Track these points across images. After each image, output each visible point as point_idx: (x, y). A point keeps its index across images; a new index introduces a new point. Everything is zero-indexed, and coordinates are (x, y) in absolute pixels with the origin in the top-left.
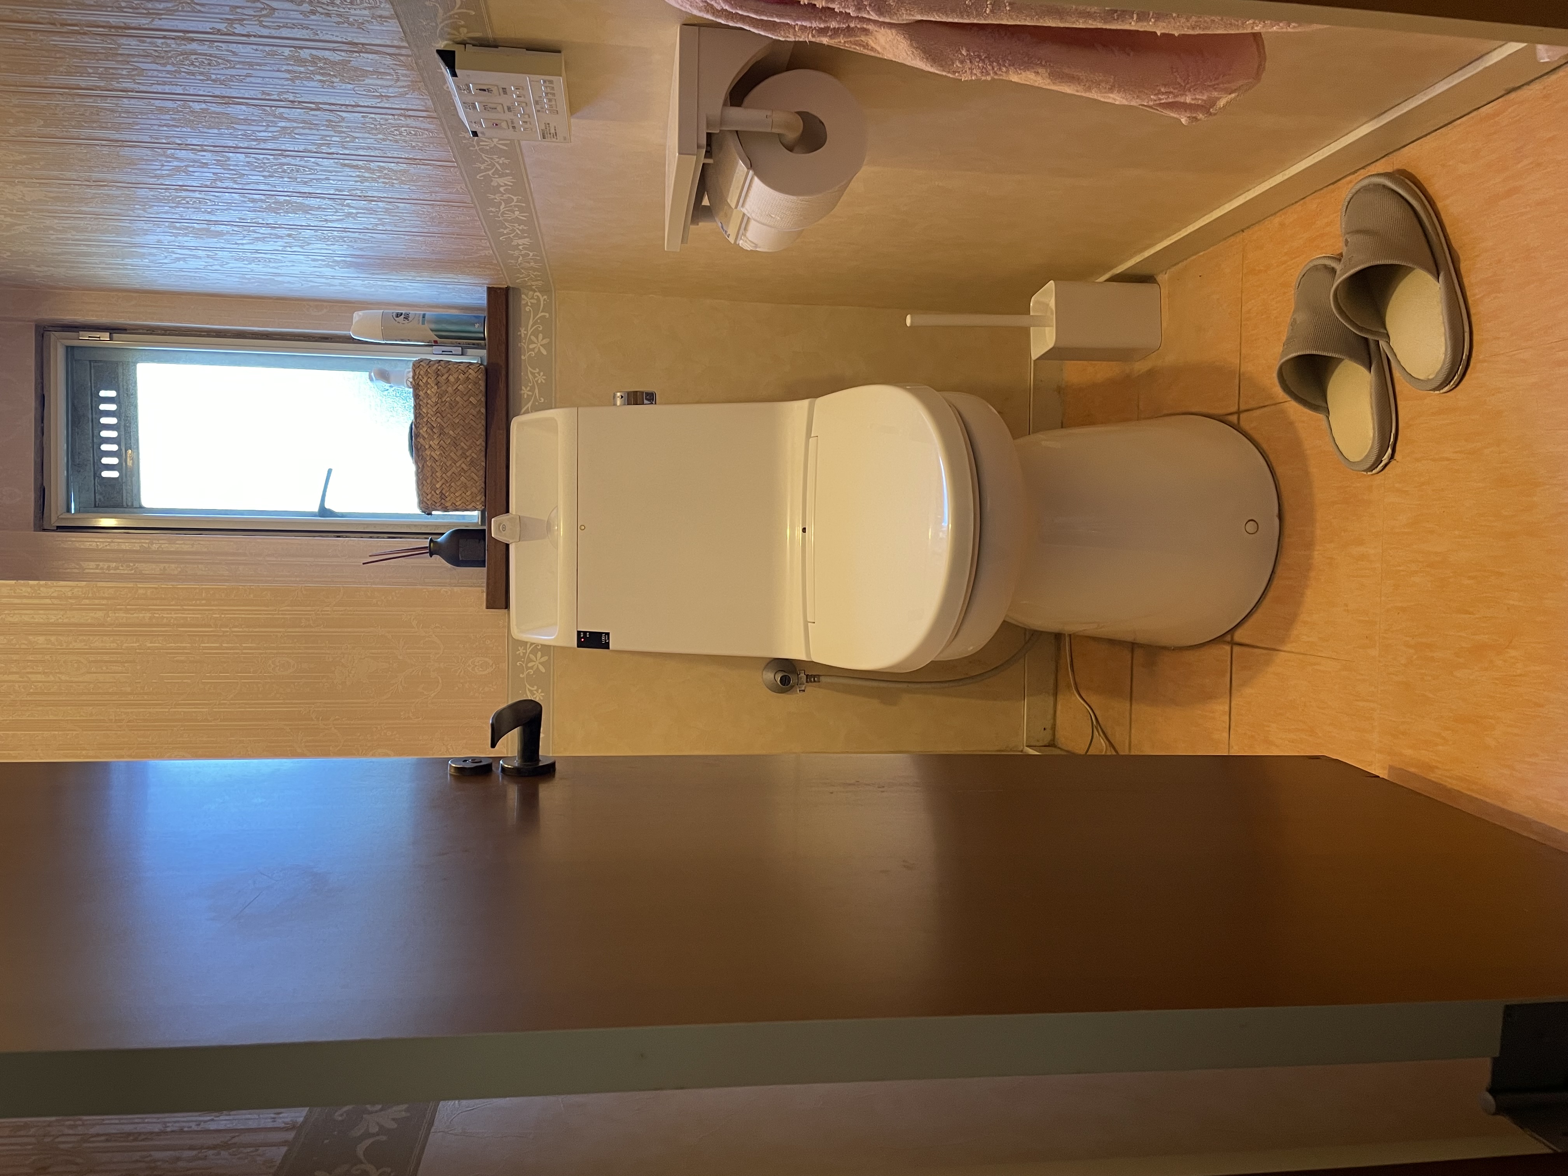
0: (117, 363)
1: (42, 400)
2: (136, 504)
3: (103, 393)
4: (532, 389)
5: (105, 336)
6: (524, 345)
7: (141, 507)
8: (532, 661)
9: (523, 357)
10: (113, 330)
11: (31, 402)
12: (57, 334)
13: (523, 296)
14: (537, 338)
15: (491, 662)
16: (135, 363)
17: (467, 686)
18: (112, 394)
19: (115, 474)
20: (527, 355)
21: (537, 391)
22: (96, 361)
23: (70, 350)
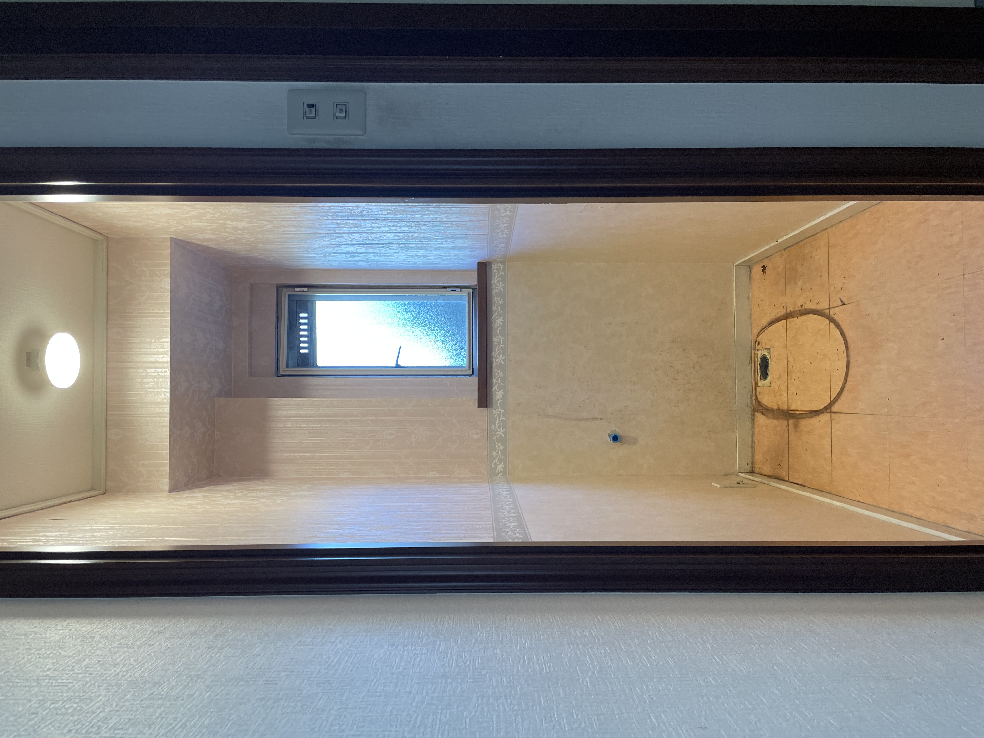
0: (308, 301)
1: (278, 319)
2: (315, 365)
3: (301, 315)
4: (497, 307)
5: (306, 289)
6: (493, 287)
7: (317, 366)
8: (498, 431)
9: (493, 293)
10: (310, 287)
11: (274, 319)
12: (285, 289)
13: (493, 266)
14: (499, 284)
15: (480, 432)
16: (315, 301)
17: (469, 443)
18: (305, 315)
19: (306, 351)
20: (495, 292)
21: (499, 307)
22: (298, 301)
23: (289, 295)
